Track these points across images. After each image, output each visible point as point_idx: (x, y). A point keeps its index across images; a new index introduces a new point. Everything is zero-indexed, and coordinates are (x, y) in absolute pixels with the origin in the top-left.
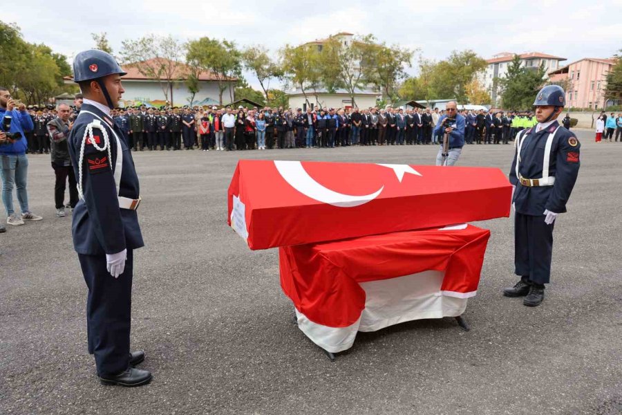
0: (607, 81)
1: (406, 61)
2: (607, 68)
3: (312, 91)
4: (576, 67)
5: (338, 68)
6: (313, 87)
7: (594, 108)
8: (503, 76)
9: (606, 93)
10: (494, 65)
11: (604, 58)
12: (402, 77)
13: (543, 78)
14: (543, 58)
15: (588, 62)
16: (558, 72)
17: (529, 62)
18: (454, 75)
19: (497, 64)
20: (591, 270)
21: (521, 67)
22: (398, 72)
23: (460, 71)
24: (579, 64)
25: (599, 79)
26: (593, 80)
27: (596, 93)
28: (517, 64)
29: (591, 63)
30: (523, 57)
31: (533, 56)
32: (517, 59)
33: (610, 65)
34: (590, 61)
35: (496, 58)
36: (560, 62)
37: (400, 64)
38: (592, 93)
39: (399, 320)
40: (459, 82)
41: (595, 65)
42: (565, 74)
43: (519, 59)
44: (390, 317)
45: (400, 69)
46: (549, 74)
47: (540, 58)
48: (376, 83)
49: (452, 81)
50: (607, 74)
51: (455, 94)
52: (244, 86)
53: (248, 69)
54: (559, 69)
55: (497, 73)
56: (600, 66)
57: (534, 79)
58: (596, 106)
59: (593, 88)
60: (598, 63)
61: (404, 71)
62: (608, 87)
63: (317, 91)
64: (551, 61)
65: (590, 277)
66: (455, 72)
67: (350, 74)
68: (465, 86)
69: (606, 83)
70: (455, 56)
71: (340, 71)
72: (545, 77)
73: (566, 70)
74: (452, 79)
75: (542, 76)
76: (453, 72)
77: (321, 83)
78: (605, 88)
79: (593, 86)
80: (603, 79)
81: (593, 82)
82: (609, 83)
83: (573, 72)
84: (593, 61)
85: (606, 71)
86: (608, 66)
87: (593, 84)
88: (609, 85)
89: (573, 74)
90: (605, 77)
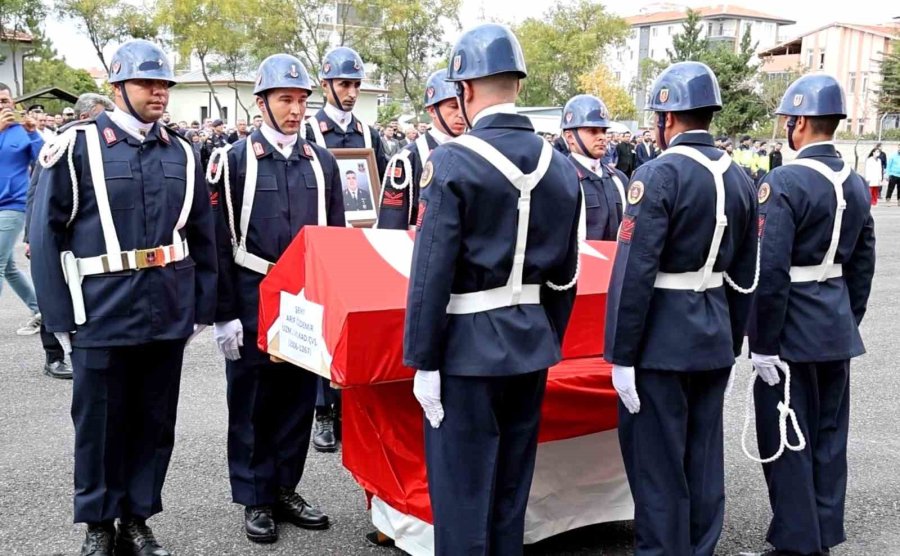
0: (881, 73)
1: (449, 15)
2: (880, 45)
3: (226, 76)
4: (817, 40)
5: (291, 26)
6: (231, 67)
7: (857, 132)
8: (660, 56)
9: (881, 100)
10: (638, 30)
11: (873, 23)
12: (441, 53)
13: (750, 64)
14: (745, 17)
15: (841, 29)
16: (780, 52)
17: (716, 27)
18: (556, 50)
19: (646, 27)
20: (890, 446)
21: (701, 37)
22: (431, 41)
23: (570, 43)
24: (822, 35)
25: (865, 68)
26: (852, 70)
27: (861, 100)
28: (691, 32)
29: (848, 32)
30: (703, 14)
31: (724, 12)
32: (693, 18)
33: (887, 39)
34: (845, 28)
35: (644, 12)
36: (781, 27)
37: (436, 21)
38: (851, 99)
39: (572, 522)
40: (566, 67)
41: (856, 36)
42: (795, 56)
43: (697, 19)
44: (557, 519)
45: (435, 34)
46: (762, 56)
47: (739, 18)
48: (380, 64)
49: (549, 64)
50: (880, 57)
51: (556, 93)
52: (46, 55)
53: (62, 14)
54: (782, 45)
55: (647, 49)
56: (867, 39)
57: (730, 66)
58: (862, 128)
59: (853, 89)
60: (862, 32)
61: (444, 38)
62: (884, 87)
63: (238, 78)
64: (764, 23)
65: (891, 457)
66: (560, 44)
67: (321, 40)
68: (581, 78)
69: (879, 78)
70: (559, 8)
71: (295, 32)
72: (753, 61)
73: (795, 48)
74: (550, 59)
75: (747, 58)
76: (554, 43)
77: (247, 58)
78: (878, 88)
79: (853, 84)
80: (873, 69)
81: (853, 74)
82: (886, 79)
83: (811, 51)
84: (852, 30)
85: (879, 52)
86: (883, 40)
87: (854, 80)
88: (887, 83)
89: (811, 57)
90: (878, 65)
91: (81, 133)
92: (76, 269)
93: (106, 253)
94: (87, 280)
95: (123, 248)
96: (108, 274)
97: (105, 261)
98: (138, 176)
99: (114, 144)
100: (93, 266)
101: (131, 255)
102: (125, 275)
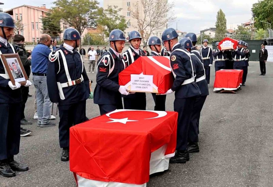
2: (41, 14)
4: (18, 10)
7: (37, 42)
15: (26, 7)
24: (20, 9)
25: (37, 21)
26: (32, 21)
33: (42, 12)
34: (28, 7)
38: (33, 32)
41: (32, 10)
50: (41, 18)
56: (36, 12)
59: (33, 28)
60: (34, 9)
69: (42, 24)
78: (42, 28)
79: (33, 26)
80: (39, 21)
81: (33, 23)
82: (44, 25)
83: (17, 14)
84: (30, 8)
85: (41, 16)
86: (41, 12)
87: (33, 25)
88: (45, 26)
89: (17, 16)
90: (41, 20)
91: (59, 52)
92: (61, 86)
93: (68, 82)
94: (64, 89)
95: (72, 80)
96: (69, 87)
97: (68, 84)
98: (74, 62)
99: (68, 54)
100: (65, 85)
101: (74, 81)
102: (73, 86)
